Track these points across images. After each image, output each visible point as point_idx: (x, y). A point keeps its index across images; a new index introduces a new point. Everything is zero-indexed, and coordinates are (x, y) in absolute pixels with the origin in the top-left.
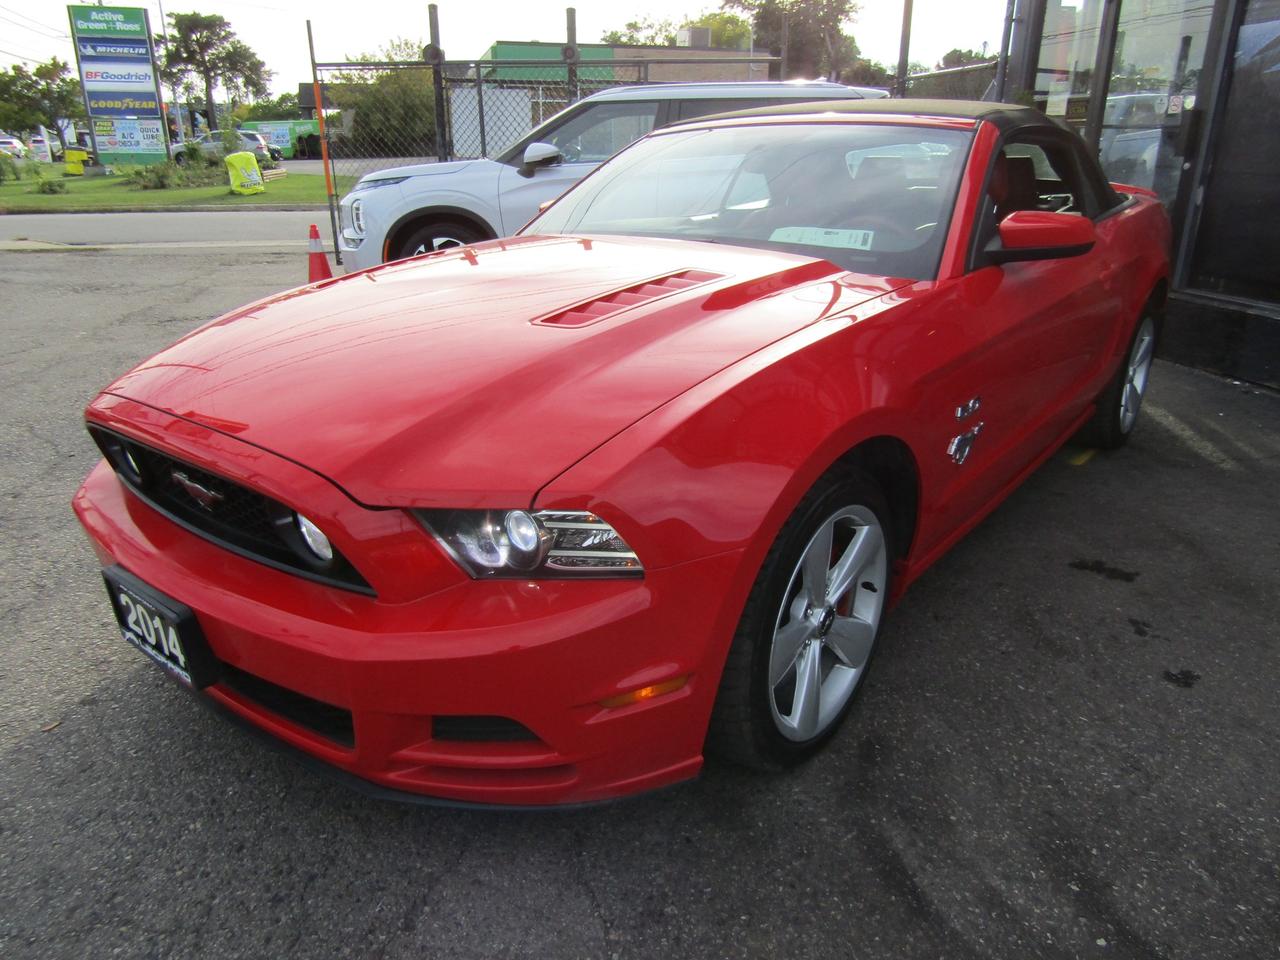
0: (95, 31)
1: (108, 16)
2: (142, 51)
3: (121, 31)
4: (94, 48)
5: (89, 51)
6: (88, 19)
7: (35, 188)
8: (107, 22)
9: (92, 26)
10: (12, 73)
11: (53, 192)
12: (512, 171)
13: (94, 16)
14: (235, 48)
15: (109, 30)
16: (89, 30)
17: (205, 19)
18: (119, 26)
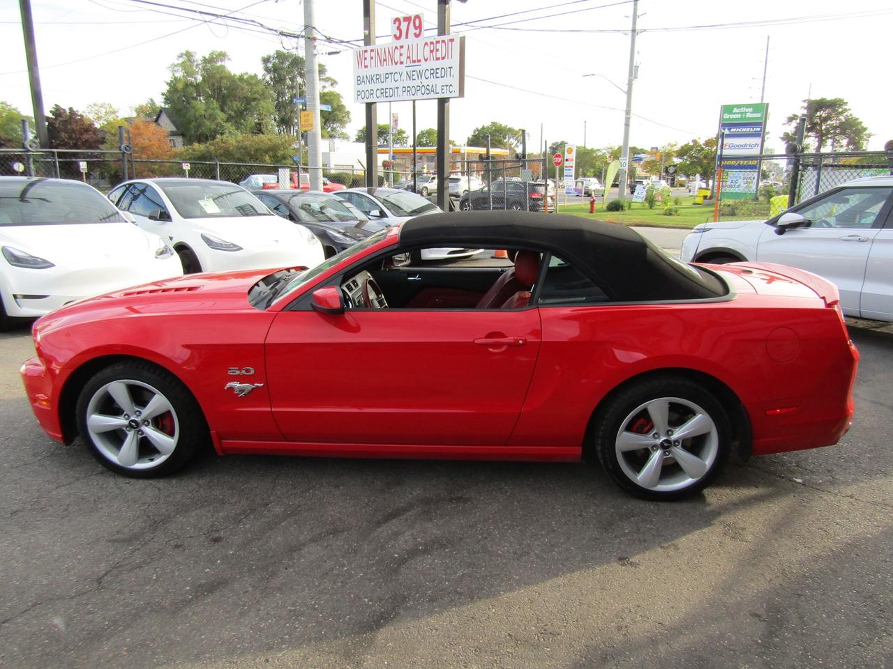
0: (733, 119)
1: (743, 110)
2: (758, 129)
3: (749, 118)
4: (729, 129)
5: (727, 132)
6: (731, 112)
7: (662, 212)
8: (741, 113)
9: (732, 116)
10: (691, 144)
11: (670, 214)
12: (773, 229)
13: (735, 110)
14: (846, 119)
15: (741, 119)
16: (729, 119)
17: (829, 101)
18: (749, 115)
